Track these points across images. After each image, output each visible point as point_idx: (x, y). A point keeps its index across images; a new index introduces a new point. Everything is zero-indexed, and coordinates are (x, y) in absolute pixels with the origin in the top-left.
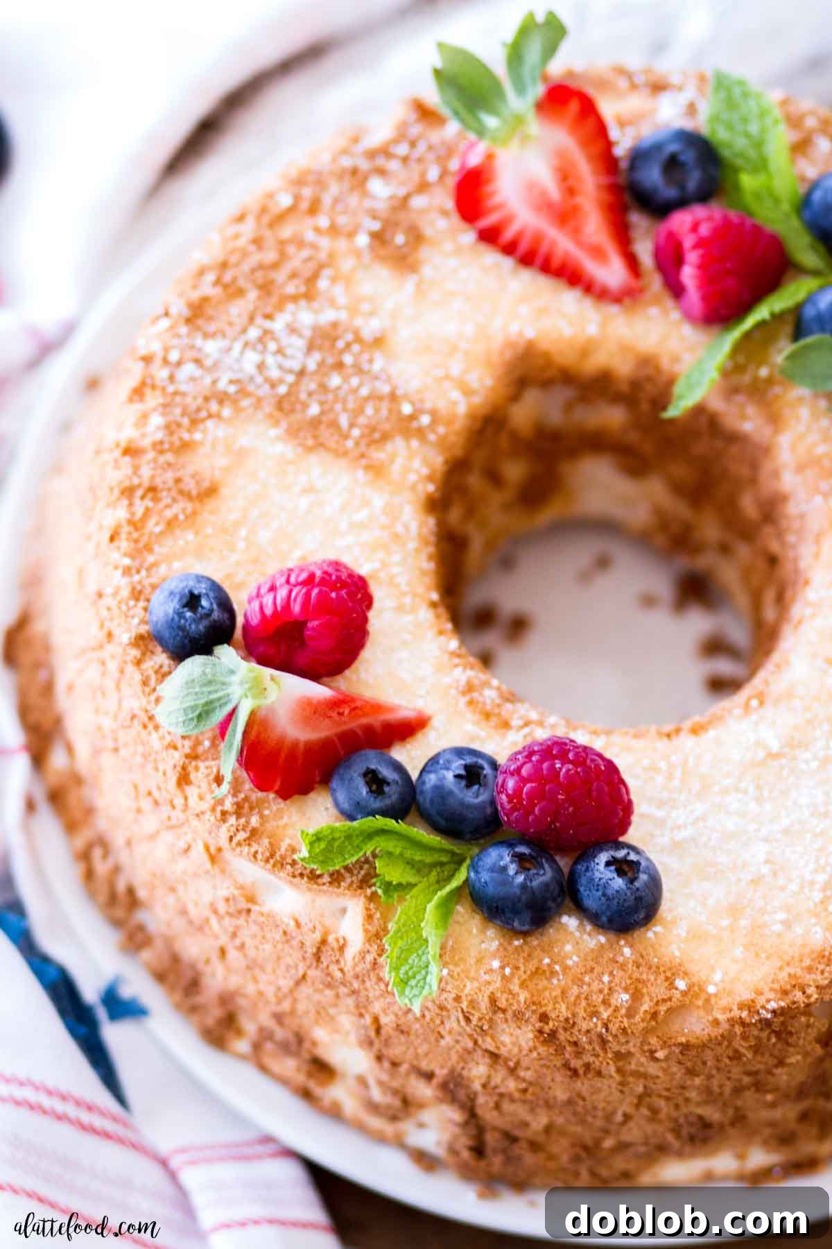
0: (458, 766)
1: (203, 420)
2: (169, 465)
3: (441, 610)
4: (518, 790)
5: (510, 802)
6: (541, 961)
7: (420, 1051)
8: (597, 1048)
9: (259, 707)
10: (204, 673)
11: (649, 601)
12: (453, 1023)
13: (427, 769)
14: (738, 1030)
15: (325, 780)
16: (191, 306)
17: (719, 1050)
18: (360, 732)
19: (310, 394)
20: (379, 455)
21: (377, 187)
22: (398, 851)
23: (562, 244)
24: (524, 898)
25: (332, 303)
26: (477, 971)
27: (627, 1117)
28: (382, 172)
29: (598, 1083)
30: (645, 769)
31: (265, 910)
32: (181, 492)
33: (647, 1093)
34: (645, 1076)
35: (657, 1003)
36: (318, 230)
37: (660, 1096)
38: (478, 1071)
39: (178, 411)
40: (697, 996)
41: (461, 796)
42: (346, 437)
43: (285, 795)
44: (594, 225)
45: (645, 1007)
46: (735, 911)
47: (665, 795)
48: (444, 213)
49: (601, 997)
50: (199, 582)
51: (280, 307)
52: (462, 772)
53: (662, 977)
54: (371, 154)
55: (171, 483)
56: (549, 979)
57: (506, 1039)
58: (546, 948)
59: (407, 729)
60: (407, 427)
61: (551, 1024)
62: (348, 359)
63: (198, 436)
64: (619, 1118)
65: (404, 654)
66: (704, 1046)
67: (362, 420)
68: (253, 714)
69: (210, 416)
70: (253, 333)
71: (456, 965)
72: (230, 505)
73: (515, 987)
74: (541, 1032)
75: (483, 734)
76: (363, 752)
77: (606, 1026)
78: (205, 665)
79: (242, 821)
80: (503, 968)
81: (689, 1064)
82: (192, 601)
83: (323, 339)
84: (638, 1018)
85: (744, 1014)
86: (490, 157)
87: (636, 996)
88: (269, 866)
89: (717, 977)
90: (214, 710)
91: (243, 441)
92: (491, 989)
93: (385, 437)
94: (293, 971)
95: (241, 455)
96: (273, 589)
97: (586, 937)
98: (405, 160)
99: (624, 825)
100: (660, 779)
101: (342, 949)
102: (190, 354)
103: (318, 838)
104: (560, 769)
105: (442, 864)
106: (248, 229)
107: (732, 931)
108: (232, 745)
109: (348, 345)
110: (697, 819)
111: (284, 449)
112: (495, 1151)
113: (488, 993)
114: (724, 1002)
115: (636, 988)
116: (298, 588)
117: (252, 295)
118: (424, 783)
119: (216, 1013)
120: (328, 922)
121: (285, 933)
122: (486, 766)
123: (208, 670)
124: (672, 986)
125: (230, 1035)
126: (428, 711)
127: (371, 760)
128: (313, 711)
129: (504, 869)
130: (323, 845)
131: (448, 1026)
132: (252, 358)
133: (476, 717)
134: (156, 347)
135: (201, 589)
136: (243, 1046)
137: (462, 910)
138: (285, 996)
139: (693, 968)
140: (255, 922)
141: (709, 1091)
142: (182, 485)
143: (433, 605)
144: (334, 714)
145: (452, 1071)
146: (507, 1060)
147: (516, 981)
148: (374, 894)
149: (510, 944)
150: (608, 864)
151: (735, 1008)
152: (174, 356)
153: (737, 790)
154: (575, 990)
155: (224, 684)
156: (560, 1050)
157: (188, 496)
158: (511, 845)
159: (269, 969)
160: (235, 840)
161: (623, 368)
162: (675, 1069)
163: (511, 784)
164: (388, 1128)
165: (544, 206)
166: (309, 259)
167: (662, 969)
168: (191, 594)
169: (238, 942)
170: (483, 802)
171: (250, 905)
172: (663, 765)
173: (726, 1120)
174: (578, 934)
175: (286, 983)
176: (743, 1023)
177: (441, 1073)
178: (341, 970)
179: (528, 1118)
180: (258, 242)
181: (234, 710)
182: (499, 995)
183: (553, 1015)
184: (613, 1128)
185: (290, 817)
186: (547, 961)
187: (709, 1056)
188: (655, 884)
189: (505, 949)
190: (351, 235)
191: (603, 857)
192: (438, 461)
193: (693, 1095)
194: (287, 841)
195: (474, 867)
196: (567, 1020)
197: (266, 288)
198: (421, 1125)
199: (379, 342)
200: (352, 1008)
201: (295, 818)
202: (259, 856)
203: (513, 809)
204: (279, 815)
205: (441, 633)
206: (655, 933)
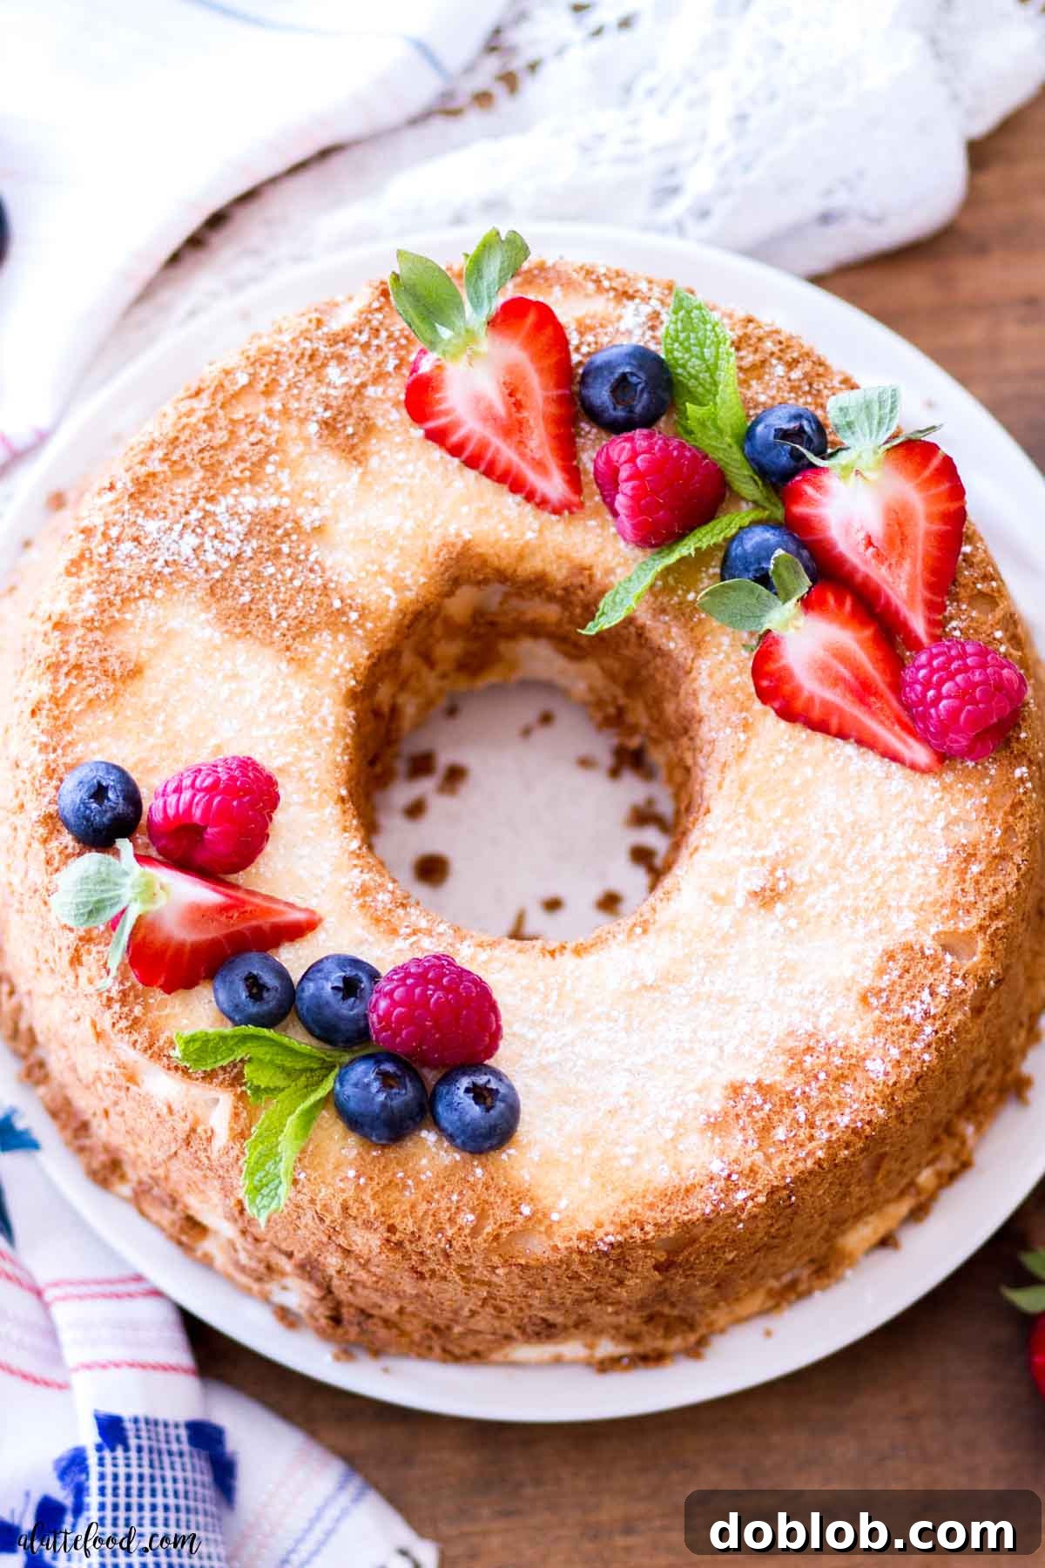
0: (336, 977)
1: (137, 599)
2: (97, 643)
3: (349, 805)
4: (388, 1012)
5: (380, 1023)
6: (394, 1174)
7: (279, 1235)
8: (442, 1261)
9: (147, 912)
10: (99, 872)
11: (585, 763)
12: (308, 1218)
13: (310, 976)
14: (576, 1257)
15: (211, 975)
16: (136, 481)
17: (559, 1272)
18: (247, 933)
19: (243, 581)
20: (302, 649)
21: (333, 372)
22: (268, 1057)
23: (507, 453)
24: (383, 1115)
25: (277, 489)
26: (333, 1178)
27: (473, 1313)
28: (340, 358)
29: (445, 1286)
30: (522, 988)
31: (141, 1091)
32: (105, 672)
33: (491, 1296)
34: (489, 1284)
35: (501, 1226)
36: (270, 413)
37: (504, 1300)
38: (332, 1261)
39: (112, 589)
40: (540, 1222)
41: (337, 1007)
42: (274, 628)
43: (169, 989)
44: (539, 439)
45: (488, 1229)
46: (588, 1140)
47: (538, 1017)
48: (396, 404)
49: (448, 1215)
50: (108, 773)
51: (224, 491)
52: (341, 985)
53: (509, 1201)
54: (333, 340)
55: (96, 663)
56: (401, 1191)
57: (357, 1238)
58: (403, 1162)
59: (297, 931)
60: (335, 621)
61: (398, 1235)
62: (285, 549)
63: (128, 616)
64: (466, 1312)
65: (305, 851)
66: (543, 1267)
67: (292, 612)
68: (140, 918)
69: (142, 596)
70: (195, 515)
71: (315, 1169)
72: (150, 690)
73: (367, 1197)
74: (388, 1241)
75: (371, 939)
76: (248, 955)
77: (450, 1242)
78: (101, 863)
79: (126, 1009)
80: (358, 1177)
81: (530, 1280)
82: (99, 792)
83: (265, 525)
84: (480, 1239)
85: (582, 1245)
86: (439, 367)
87: (482, 1217)
88: (147, 1056)
89: (563, 1203)
90: (104, 908)
91: (174, 624)
92: (345, 1196)
93: (313, 630)
94: (166, 1147)
95: (170, 636)
96: (178, 790)
97: (442, 1153)
98: (366, 346)
99: (492, 1048)
100: (536, 1000)
101: (209, 1140)
102: (130, 531)
103: (192, 1039)
104: (432, 995)
105: (312, 1070)
106: (202, 405)
107: (583, 1161)
108: (119, 942)
109: (287, 534)
110: (565, 1045)
111: (214, 634)
112: (351, 1323)
113: (340, 1201)
114: (564, 1230)
115: (483, 1210)
116: (201, 794)
117: (199, 474)
118: (303, 990)
119: (101, 1158)
120: (199, 1112)
121: (158, 1115)
122: (364, 979)
123: (103, 869)
124: (517, 1211)
125: (114, 1179)
126: (320, 911)
127: (253, 964)
128: (200, 914)
129: (368, 1085)
130: (198, 1045)
131: (304, 1221)
132: (191, 540)
133: (367, 922)
134: (98, 520)
135: (109, 780)
136: (126, 1190)
137: (327, 1116)
138: (160, 1165)
139: (540, 1192)
140: (134, 1099)
141: (551, 1301)
142: (107, 666)
143: (342, 800)
144: (223, 919)
145: (309, 1256)
146: (358, 1257)
147: (369, 1192)
148: (244, 1093)
149: (368, 1153)
150: (467, 1090)
151: (574, 1238)
152: (114, 532)
153: (609, 1018)
154: (424, 1206)
155: (116, 884)
156: (406, 1257)
157: (113, 677)
158: (378, 1062)
159: (146, 1138)
160: (117, 1028)
161: (559, 574)
162: (517, 1281)
163: (383, 1004)
164: (256, 1287)
165: (489, 417)
166: (259, 442)
167: (510, 1193)
168: (99, 784)
169: (119, 1108)
170: (358, 1015)
171: (128, 1084)
172: (541, 986)
173: (570, 1323)
174: (434, 1150)
175: (161, 1156)
176: (581, 1252)
177: (299, 1256)
178: (208, 1158)
179: (381, 1302)
180: (209, 421)
181: (123, 912)
182: (351, 1203)
183: (400, 1228)
184: (461, 1320)
185: (173, 1007)
186: (401, 1175)
187: (548, 1274)
188: (513, 1112)
189: (362, 1158)
190: (303, 421)
191: (465, 1082)
192: (363, 654)
193: (536, 1302)
194: (167, 1034)
195: (341, 1079)
196: (413, 1233)
197: (212, 469)
198: (285, 1288)
199: (318, 530)
200: (218, 1187)
201: (178, 1009)
202: (138, 1046)
203: (383, 1029)
204: (163, 1005)
205: (345, 829)
206: (509, 1156)
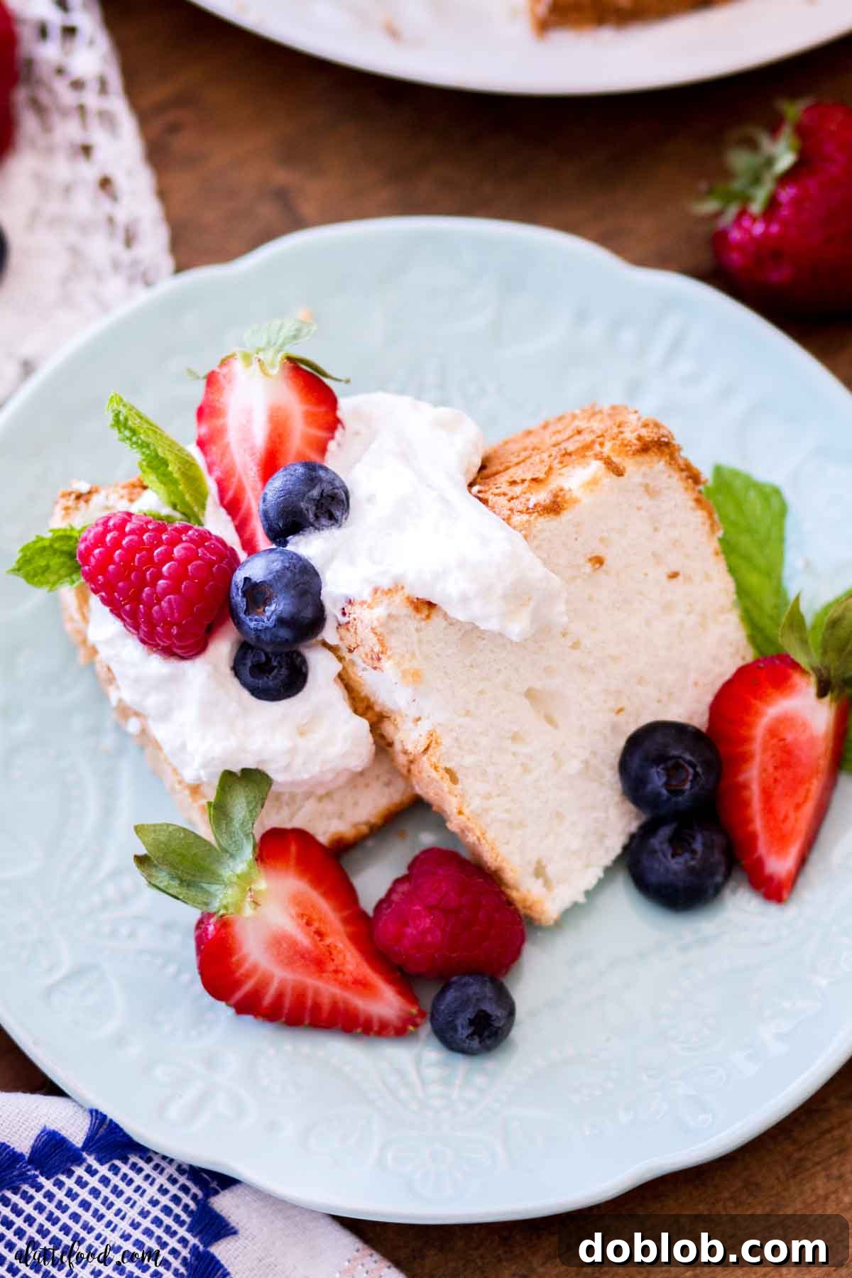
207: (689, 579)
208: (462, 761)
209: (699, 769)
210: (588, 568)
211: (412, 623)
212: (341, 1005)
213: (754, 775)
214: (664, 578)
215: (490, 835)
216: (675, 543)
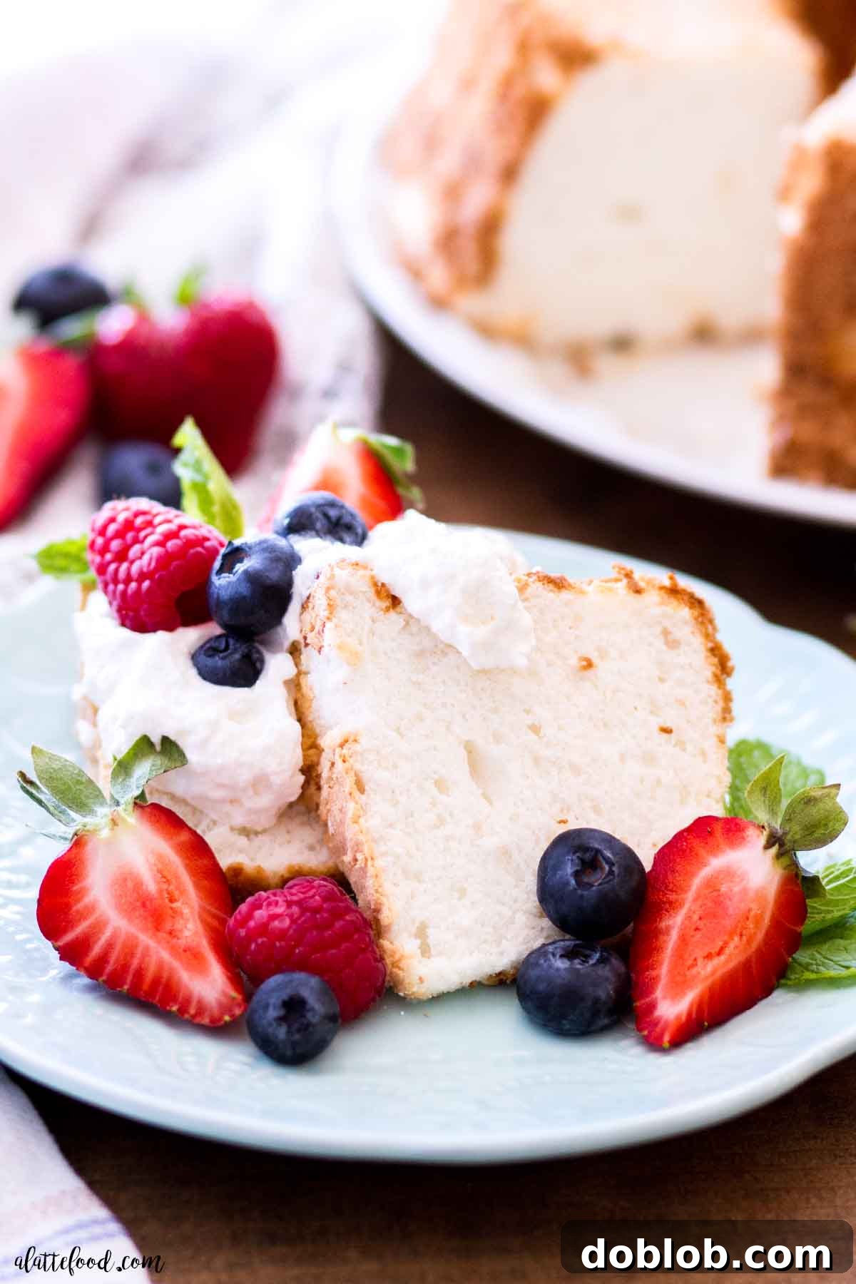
207: (681, 744)
208: (374, 773)
209: (615, 869)
210: (574, 662)
211: (369, 608)
212: (165, 975)
213: (675, 924)
214: (656, 729)
215: (380, 863)
216: (681, 703)
